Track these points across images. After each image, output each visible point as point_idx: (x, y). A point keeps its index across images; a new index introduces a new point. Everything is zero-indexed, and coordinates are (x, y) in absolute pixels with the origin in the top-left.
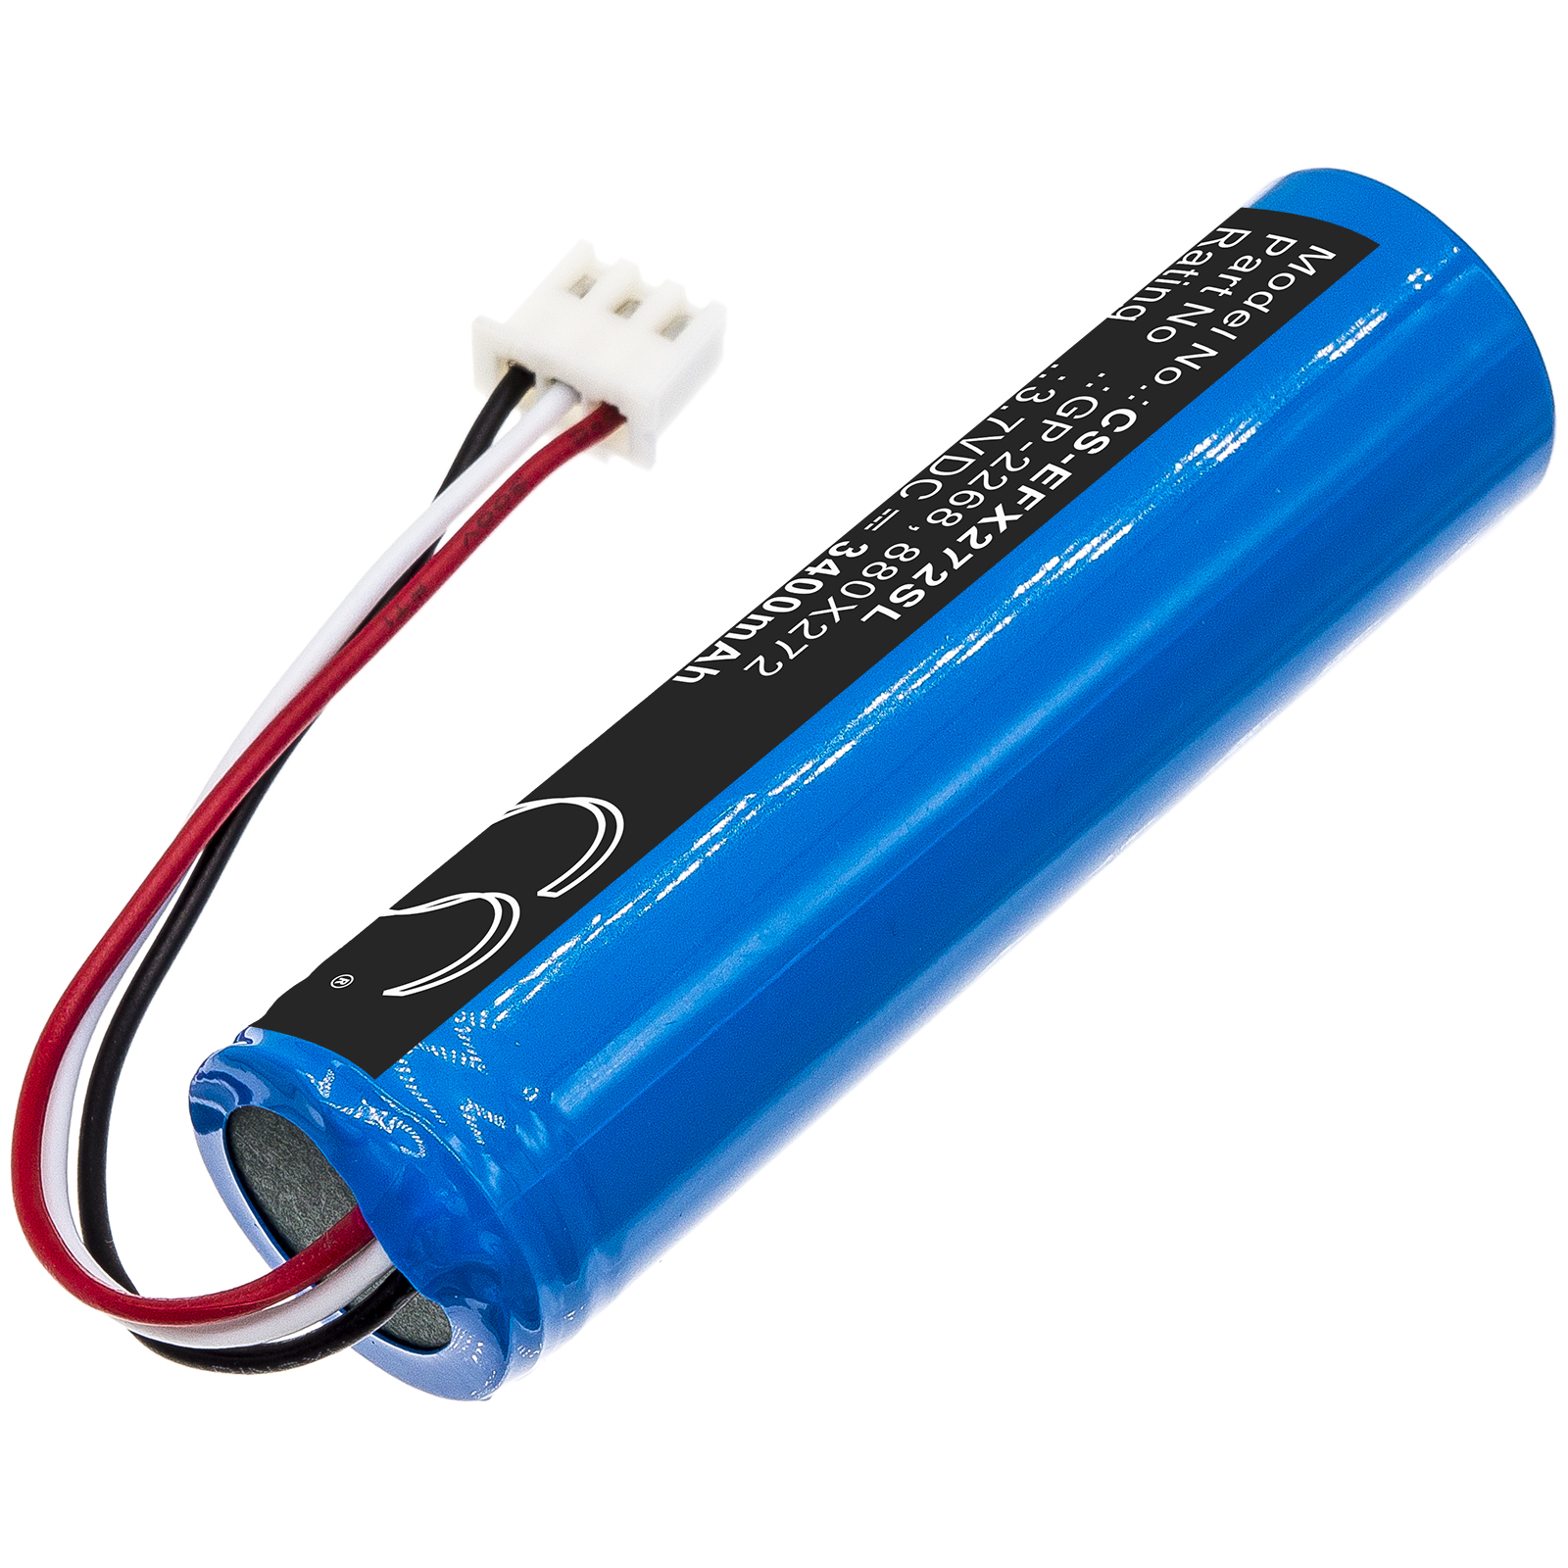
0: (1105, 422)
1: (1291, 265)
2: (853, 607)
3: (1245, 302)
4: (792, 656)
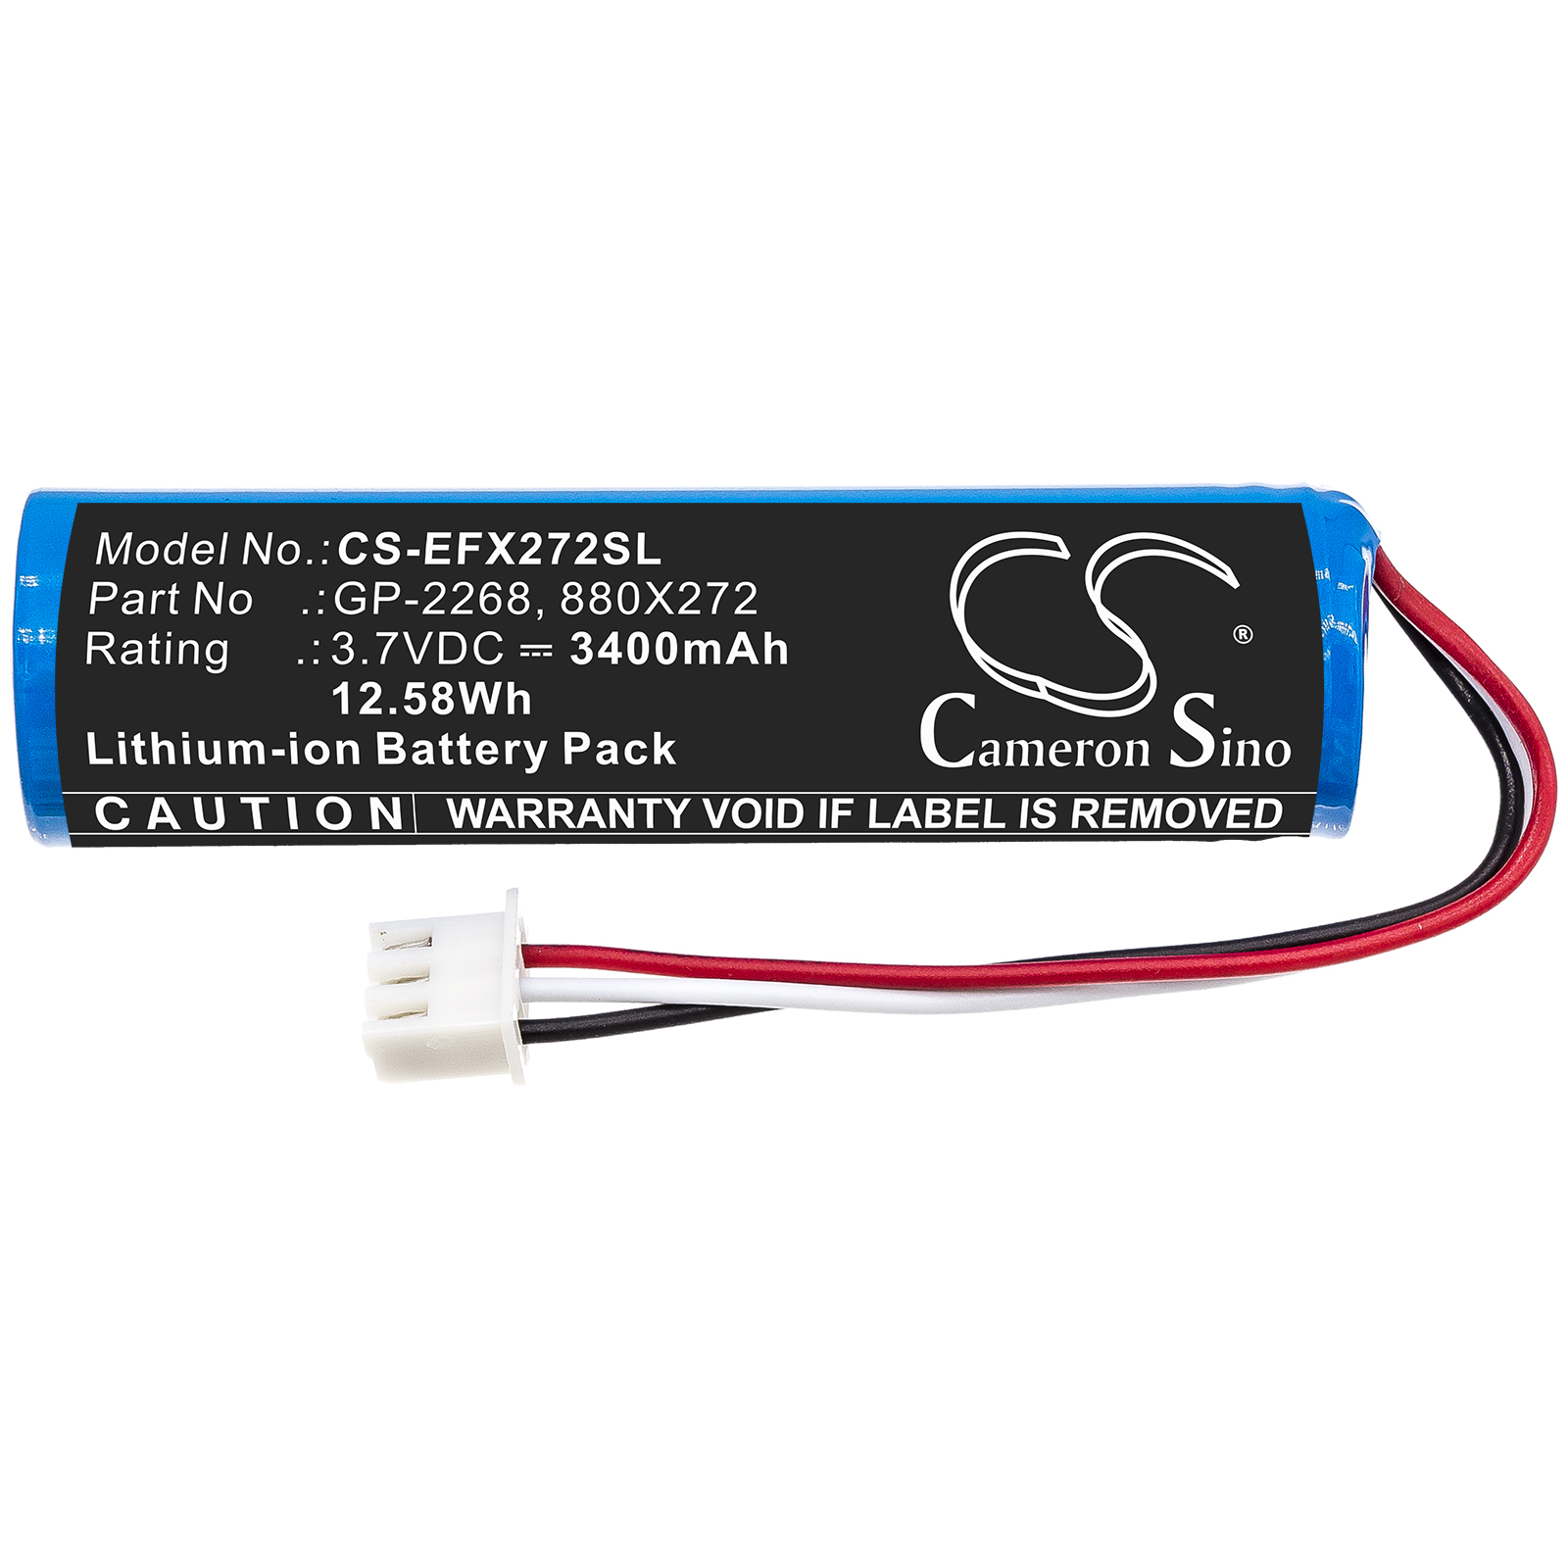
0: (360, 559)
1: (126, 563)
3: (182, 563)
4: (725, 585)
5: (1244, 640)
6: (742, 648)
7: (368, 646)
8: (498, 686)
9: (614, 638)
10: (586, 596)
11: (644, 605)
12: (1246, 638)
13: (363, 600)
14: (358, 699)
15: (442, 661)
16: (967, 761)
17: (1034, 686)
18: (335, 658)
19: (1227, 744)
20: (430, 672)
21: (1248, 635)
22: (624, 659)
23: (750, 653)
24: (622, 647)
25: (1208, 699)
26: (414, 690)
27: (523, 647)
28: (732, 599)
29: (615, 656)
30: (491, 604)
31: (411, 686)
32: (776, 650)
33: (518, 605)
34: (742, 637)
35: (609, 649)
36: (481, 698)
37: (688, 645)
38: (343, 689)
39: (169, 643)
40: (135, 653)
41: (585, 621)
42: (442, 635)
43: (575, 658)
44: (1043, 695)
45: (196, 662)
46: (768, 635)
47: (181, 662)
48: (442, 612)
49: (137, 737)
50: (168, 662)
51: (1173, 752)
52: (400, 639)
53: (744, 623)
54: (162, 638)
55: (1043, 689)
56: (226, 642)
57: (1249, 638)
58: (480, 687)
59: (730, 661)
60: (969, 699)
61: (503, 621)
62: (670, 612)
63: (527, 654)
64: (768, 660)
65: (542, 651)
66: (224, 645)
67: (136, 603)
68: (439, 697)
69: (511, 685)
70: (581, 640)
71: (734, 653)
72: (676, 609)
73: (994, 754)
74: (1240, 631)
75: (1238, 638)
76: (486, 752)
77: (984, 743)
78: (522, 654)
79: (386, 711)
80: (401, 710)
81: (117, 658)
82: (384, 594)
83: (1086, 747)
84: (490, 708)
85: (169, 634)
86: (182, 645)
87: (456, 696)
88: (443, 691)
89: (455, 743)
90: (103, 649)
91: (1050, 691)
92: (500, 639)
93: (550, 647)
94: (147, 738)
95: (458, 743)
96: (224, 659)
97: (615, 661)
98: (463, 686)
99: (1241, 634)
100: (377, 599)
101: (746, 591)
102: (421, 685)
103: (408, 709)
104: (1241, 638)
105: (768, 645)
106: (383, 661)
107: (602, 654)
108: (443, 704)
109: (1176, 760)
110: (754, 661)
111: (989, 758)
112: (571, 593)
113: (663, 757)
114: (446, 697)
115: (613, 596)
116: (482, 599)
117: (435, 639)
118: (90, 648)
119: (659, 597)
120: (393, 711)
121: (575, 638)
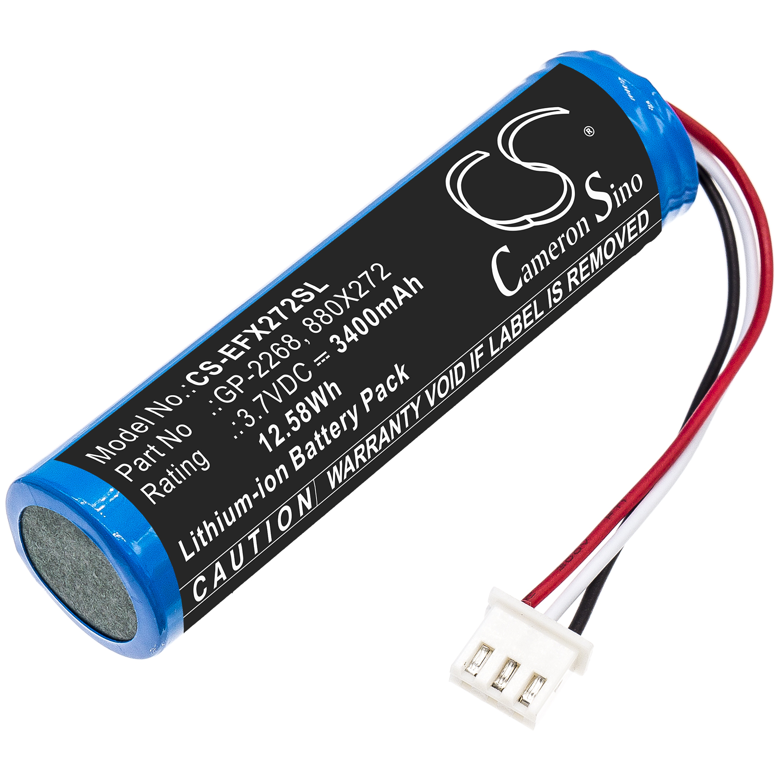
0: (207, 379)
1: (115, 454)
2: (335, 296)
3: (138, 437)
4: (366, 272)
5: (591, 134)
6: (400, 294)
7: (255, 409)
8: (320, 388)
9: (346, 329)
10: (317, 320)
11: (344, 306)
12: (592, 132)
13: (230, 391)
14: (271, 438)
15: (290, 393)
16: (520, 285)
17: (525, 222)
18: (247, 424)
19: (615, 194)
20: (290, 403)
21: (591, 130)
22: (359, 335)
23: (405, 294)
24: (354, 331)
25: (596, 175)
26: (290, 416)
27: (315, 361)
28: (375, 275)
29: (354, 337)
30: (283, 353)
31: (287, 415)
32: (414, 284)
33: (294, 344)
34: (396, 288)
35: (350, 336)
36: (318, 400)
37: (378, 309)
38: (262, 438)
39: (176, 469)
40: (169, 486)
41: (328, 330)
42: (279, 380)
43: (339, 350)
44: (533, 224)
45: (196, 470)
46: (405, 279)
47: (190, 475)
48: (268, 371)
49: (198, 529)
50: (185, 479)
51: (596, 215)
52: (264, 395)
53: (391, 282)
54: (171, 469)
55: (531, 221)
56: (198, 451)
57: (592, 131)
58: (314, 394)
59: (401, 303)
60: (505, 249)
61: (296, 356)
62: (357, 300)
63: (320, 364)
64: (415, 292)
65: (324, 357)
66: (199, 453)
67: (144, 464)
68: (302, 412)
69: (325, 384)
70: (335, 340)
71: (400, 299)
72: (357, 297)
73: (530, 271)
74: (587, 130)
75: (588, 134)
76: (334, 430)
77: (523, 269)
78: (318, 365)
79: (286, 437)
80: (292, 432)
81: (163, 493)
82: (236, 383)
83: (562, 239)
84: (325, 403)
85: (172, 465)
86: (182, 466)
87: (308, 407)
88: (301, 408)
89: (321, 434)
90: (153, 492)
91: (534, 220)
92: (303, 365)
93: (325, 353)
94: (203, 528)
95: (322, 433)
96: (205, 460)
97: (357, 340)
98: (307, 399)
99: (588, 132)
100: (236, 386)
101: (377, 269)
102: (291, 412)
103: (294, 429)
104: (590, 134)
105: (410, 284)
106: (267, 412)
107: (349, 340)
108: (306, 415)
109: (600, 219)
110: (410, 296)
111: (528, 277)
112: (308, 323)
113: (403, 378)
114: (305, 410)
115: (327, 311)
116: (277, 353)
117: (277, 384)
118: (149, 496)
119: (346, 298)
120: (289, 435)
121: (331, 340)
